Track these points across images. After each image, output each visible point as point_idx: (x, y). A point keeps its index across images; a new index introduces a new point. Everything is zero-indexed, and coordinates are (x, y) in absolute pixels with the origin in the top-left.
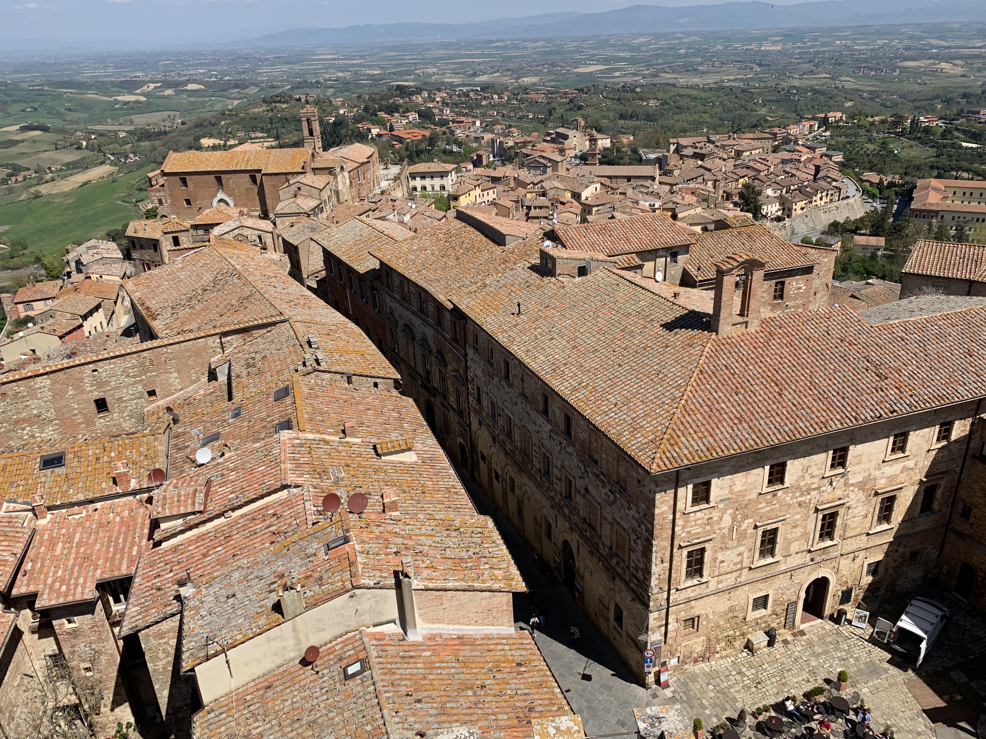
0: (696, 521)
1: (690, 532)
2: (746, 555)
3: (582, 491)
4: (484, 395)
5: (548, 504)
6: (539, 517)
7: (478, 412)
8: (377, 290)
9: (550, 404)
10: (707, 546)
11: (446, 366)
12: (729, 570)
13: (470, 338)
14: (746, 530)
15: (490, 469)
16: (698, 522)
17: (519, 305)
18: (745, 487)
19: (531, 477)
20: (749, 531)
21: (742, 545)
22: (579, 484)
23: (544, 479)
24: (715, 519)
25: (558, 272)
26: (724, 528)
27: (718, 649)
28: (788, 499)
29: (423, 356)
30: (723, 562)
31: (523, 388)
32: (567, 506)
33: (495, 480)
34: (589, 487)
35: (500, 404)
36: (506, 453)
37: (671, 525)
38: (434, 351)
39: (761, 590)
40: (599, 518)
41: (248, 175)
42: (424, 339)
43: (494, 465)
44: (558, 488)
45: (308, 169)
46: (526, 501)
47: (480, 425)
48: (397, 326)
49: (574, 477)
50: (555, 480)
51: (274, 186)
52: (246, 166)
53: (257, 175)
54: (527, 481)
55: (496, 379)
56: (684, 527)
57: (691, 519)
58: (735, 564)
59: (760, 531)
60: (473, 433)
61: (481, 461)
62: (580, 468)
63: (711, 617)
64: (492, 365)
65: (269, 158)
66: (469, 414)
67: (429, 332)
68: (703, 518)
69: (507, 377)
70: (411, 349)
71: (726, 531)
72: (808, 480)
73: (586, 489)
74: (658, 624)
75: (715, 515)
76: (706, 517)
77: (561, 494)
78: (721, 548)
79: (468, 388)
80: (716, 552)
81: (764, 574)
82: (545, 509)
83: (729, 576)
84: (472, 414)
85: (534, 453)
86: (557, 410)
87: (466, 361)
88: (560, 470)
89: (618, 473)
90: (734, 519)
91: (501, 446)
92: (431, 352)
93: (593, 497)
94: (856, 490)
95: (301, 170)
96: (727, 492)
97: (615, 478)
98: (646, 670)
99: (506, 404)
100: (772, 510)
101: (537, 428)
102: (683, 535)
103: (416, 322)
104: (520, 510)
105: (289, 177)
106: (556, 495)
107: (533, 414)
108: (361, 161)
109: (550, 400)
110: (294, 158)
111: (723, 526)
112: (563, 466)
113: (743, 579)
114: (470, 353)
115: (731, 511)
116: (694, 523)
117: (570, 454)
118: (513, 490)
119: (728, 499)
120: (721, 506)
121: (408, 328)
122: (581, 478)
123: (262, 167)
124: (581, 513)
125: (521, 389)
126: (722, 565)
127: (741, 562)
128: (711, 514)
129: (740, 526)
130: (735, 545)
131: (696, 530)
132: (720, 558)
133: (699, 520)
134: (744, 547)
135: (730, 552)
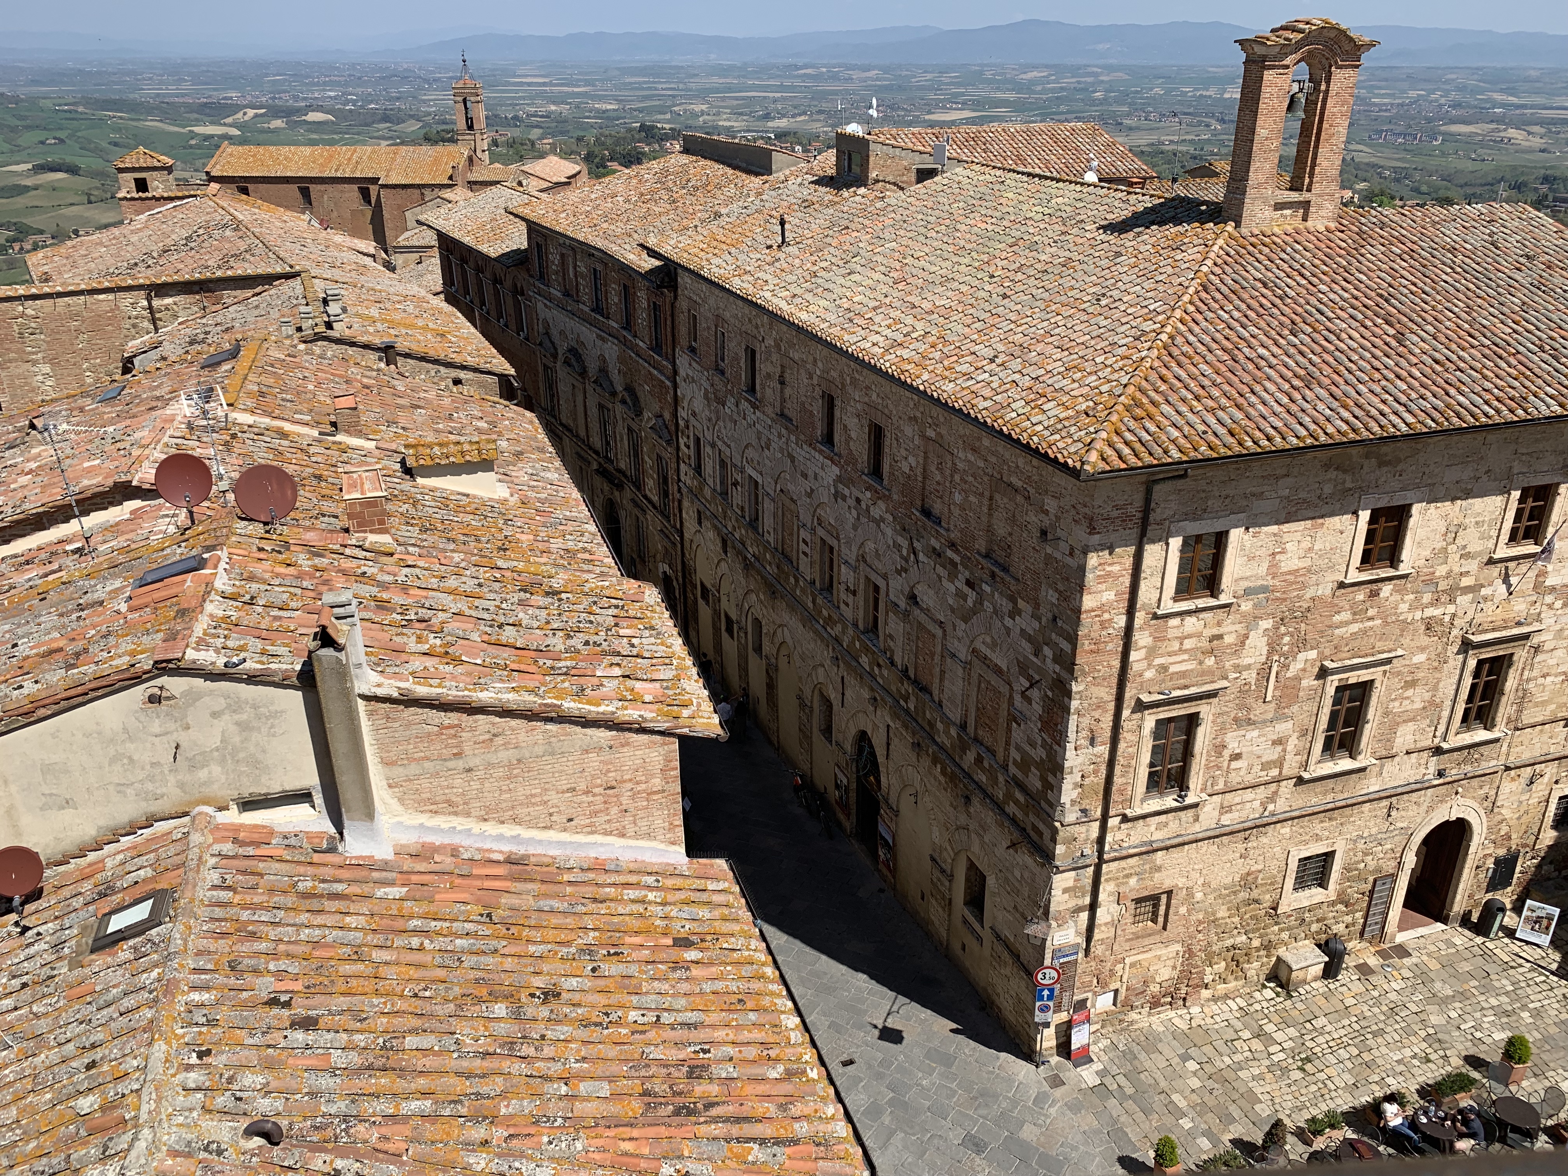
0: (1182, 639)
1: (1164, 668)
2: (1293, 743)
3: (902, 603)
4: (708, 449)
5: (825, 655)
6: (808, 692)
7: (695, 494)
8: (522, 294)
9: (837, 413)
10: (1205, 710)
11: (639, 413)
12: (1250, 779)
13: (683, 330)
14: (1298, 679)
15: (716, 613)
16: (1188, 644)
17: (782, 223)
18: (1307, 563)
19: (795, 605)
20: (1305, 683)
21: (1285, 718)
22: (896, 587)
23: (820, 600)
24: (1229, 639)
25: (873, 175)
26: (1248, 667)
27: (1208, 979)
28: (1404, 607)
29: (601, 407)
30: (1237, 757)
31: (783, 400)
32: (867, 650)
33: (725, 635)
34: (919, 590)
35: (737, 460)
36: (747, 566)
37: (1117, 645)
38: (619, 388)
39: (1318, 838)
40: (937, 658)
41: (355, 187)
42: (603, 371)
43: (724, 604)
44: (848, 613)
45: (459, 180)
46: (783, 662)
47: (700, 523)
48: (555, 356)
49: (885, 577)
50: (843, 596)
51: (399, 207)
52: (353, 172)
53: (371, 187)
54: (786, 617)
55: (731, 402)
56: (1152, 652)
57: (1171, 633)
58: (1265, 766)
59: (1333, 683)
60: (687, 544)
61: (701, 602)
62: (899, 547)
63: (1199, 896)
64: (722, 373)
65: (393, 160)
66: (680, 502)
67: (611, 350)
68: (1199, 635)
69: (752, 389)
70: (580, 399)
71: (1251, 676)
72: (1455, 564)
73: (913, 598)
74: (1072, 904)
75: (1231, 629)
76: (1208, 633)
77: (855, 625)
78: (1236, 720)
79: (678, 449)
80: (1222, 730)
81: (1329, 798)
82: (821, 670)
83: (1249, 795)
84: (686, 504)
85: (802, 546)
86: (852, 423)
87: (675, 386)
88: (855, 569)
89: (989, 530)
90: (1272, 649)
91: (739, 553)
92: (614, 394)
93: (927, 611)
94: (1558, 604)
95: (446, 182)
96: (1263, 570)
97: (981, 545)
98: (1039, 1017)
99: (750, 453)
100: (1365, 632)
101: (807, 485)
102: (1149, 674)
103: (588, 334)
104: (771, 686)
105: (427, 192)
106: (845, 627)
107: (802, 453)
108: (555, 180)
109: (838, 402)
110: (437, 161)
111: (1247, 661)
112: (862, 558)
113: (1281, 806)
114: (683, 361)
115: (1266, 624)
116: (1176, 646)
117: (878, 522)
118: (758, 649)
119: (1265, 589)
120: (1246, 606)
121: (575, 355)
122: (898, 572)
123: (382, 175)
124: (898, 659)
125: (778, 404)
126: (1235, 765)
127: (1280, 763)
128: (1219, 624)
129: (1286, 667)
130: (1270, 716)
131: (1181, 665)
132: (1233, 746)
133: (1189, 636)
134: (1290, 724)
135: (1255, 733)
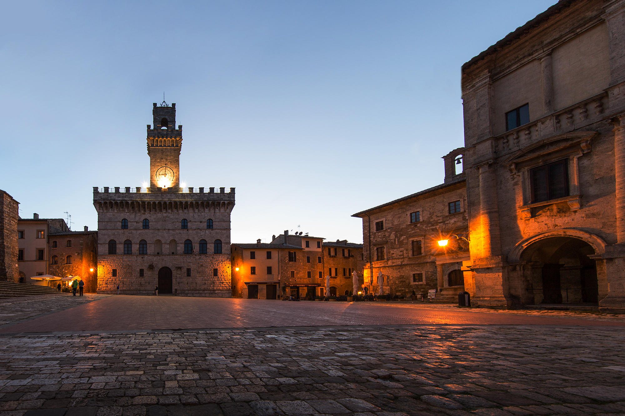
0: (379, 236)
1: (376, 240)
2: (405, 252)
10: (385, 246)
12: (397, 258)
14: (402, 241)
16: (380, 236)
20: (404, 241)
21: (402, 247)
24: (387, 235)
26: (392, 239)
28: (424, 227)
30: (393, 254)
39: (417, 270)
56: (374, 238)
57: (377, 235)
58: (400, 256)
63: (391, 278)
71: (393, 241)
72: (435, 218)
74: (367, 276)
75: (387, 234)
76: (383, 235)
78: (391, 248)
80: (389, 249)
83: (398, 260)
90: (396, 236)
96: (391, 225)
100: (416, 232)
102: (374, 241)
113: (405, 263)
115: (393, 233)
119: (392, 228)
120: (389, 231)
126: (393, 255)
127: (403, 255)
128: (385, 233)
129: (400, 239)
130: (398, 247)
131: (379, 240)
132: (392, 252)
133: (380, 235)
134: (403, 249)
135: (396, 250)
